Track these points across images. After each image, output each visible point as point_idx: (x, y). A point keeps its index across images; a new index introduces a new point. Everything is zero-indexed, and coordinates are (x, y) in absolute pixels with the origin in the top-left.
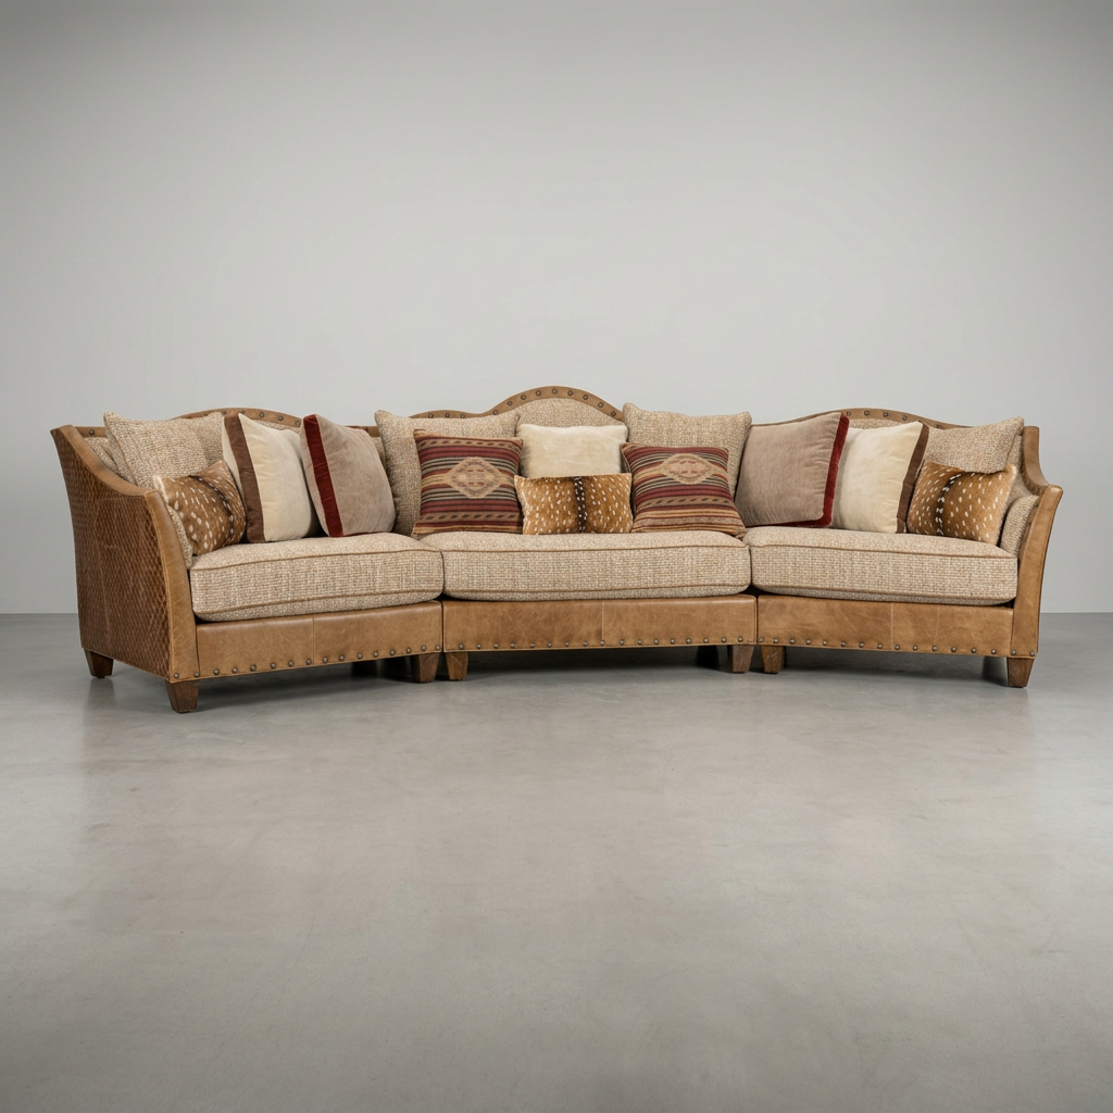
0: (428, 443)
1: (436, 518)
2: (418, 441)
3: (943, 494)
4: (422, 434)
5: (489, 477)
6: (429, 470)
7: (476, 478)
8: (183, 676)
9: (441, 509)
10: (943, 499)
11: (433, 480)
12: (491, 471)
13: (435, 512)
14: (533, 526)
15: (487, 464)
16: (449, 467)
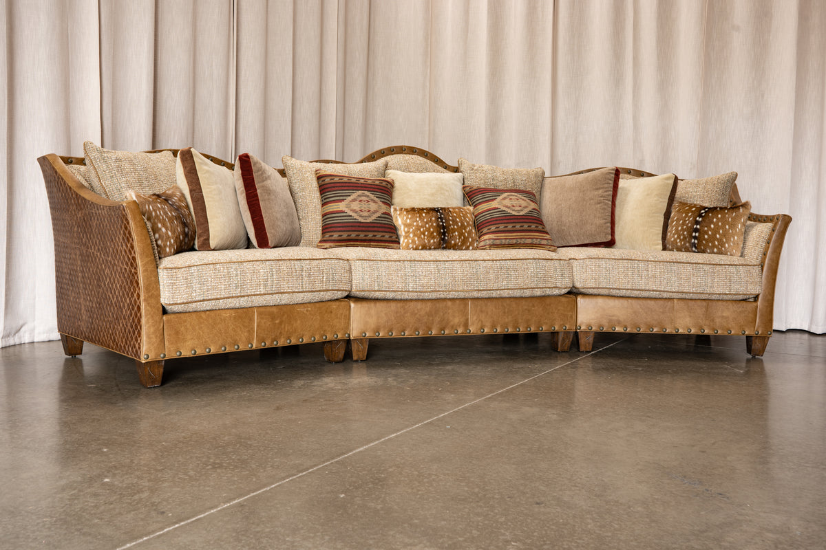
0: (328, 180)
1: (336, 236)
2: (319, 178)
3: (697, 223)
4: (322, 173)
5: (373, 206)
6: (328, 200)
7: (365, 206)
8: (152, 357)
9: (339, 229)
10: (698, 227)
11: (333, 207)
12: (375, 202)
13: (335, 231)
14: (408, 244)
15: (372, 196)
16: (344, 198)
